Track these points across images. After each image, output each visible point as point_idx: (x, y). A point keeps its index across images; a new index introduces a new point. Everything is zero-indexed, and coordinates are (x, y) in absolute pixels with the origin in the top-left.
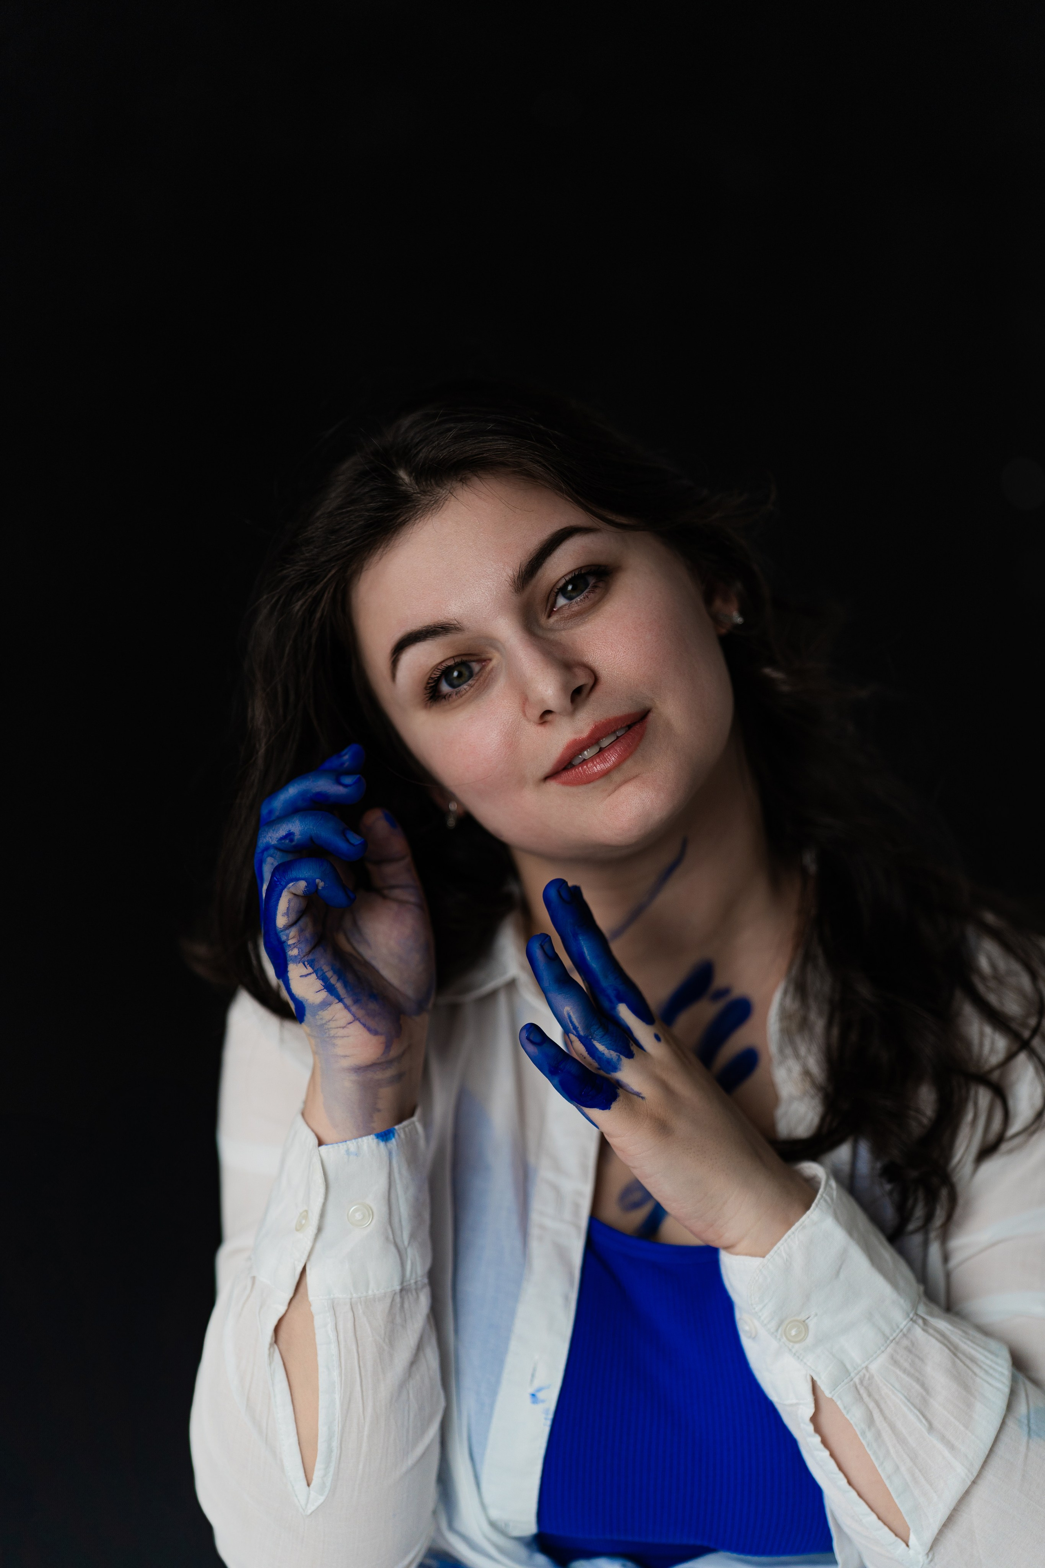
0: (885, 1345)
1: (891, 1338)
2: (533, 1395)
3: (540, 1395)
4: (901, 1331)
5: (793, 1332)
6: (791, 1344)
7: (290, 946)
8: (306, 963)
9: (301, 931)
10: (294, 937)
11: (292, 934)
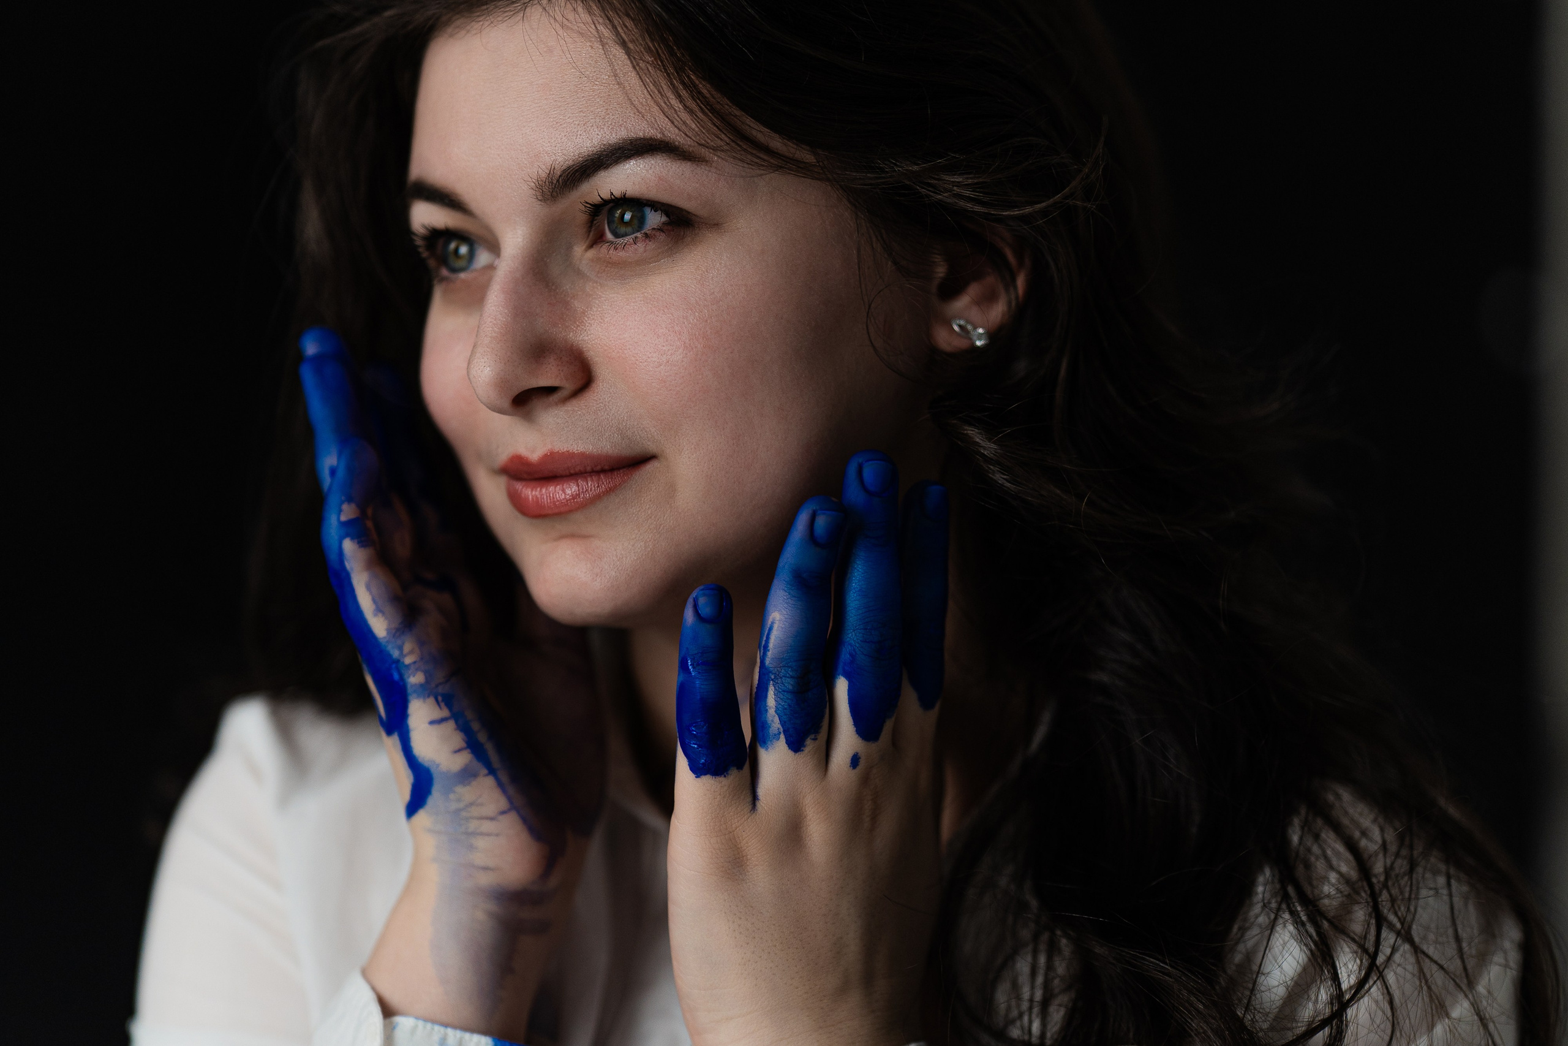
7: (408, 667)
8: (440, 698)
9: (421, 643)
10: (411, 652)
11: (407, 647)
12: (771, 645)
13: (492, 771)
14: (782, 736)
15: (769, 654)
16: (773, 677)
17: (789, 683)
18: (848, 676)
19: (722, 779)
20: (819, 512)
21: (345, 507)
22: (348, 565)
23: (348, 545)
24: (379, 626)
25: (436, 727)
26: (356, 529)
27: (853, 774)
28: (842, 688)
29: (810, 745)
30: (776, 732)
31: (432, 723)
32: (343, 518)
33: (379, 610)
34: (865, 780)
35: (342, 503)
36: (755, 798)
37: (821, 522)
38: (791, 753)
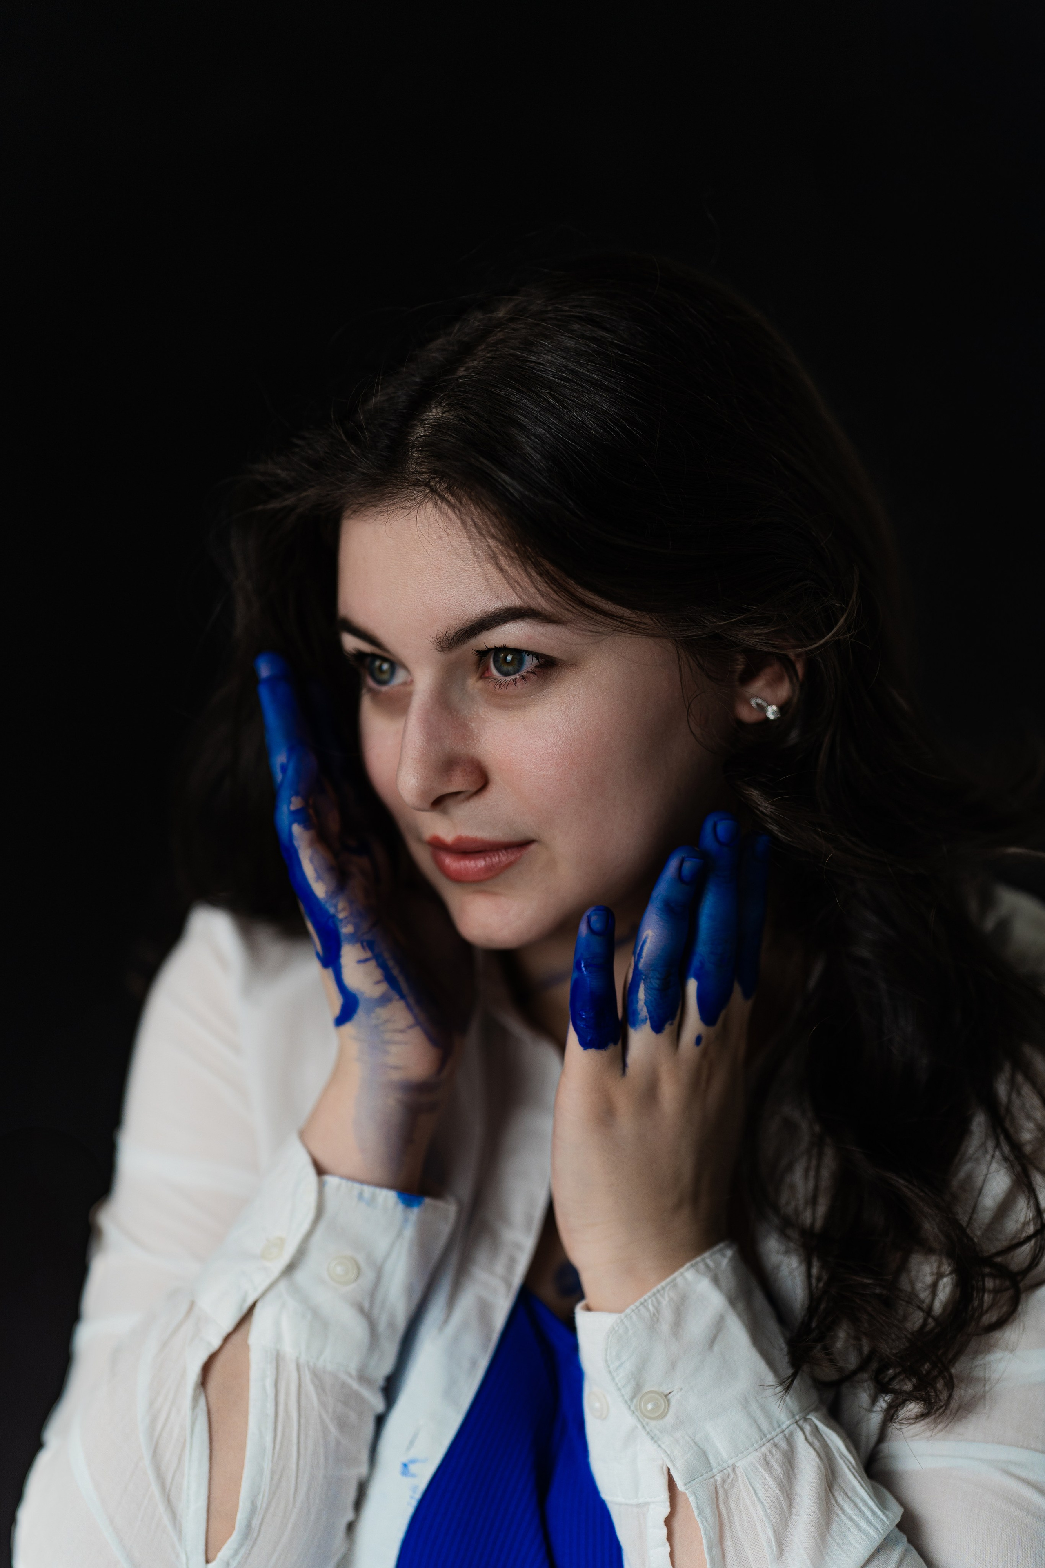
0: (761, 1443)
1: (769, 1437)
2: (405, 1465)
3: (413, 1468)
4: (783, 1432)
5: (650, 1407)
6: (646, 1420)
7: (341, 920)
8: (365, 944)
9: (351, 902)
10: (344, 909)
11: (341, 905)
12: (644, 954)
13: (402, 997)
14: (648, 1022)
15: (642, 961)
16: (644, 977)
17: (655, 983)
18: (698, 978)
19: (602, 1052)
20: (687, 859)
21: (294, 799)
22: (296, 843)
23: (296, 829)
24: (320, 890)
25: (362, 966)
26: (303, 817)
27: (698, 1050)
28: (692, 986)
29: (668, 1028)
30: (644, 1018)
31: (360, 962)
32: (292, 808)
33: (319, 878)
34: (704, 1054)
35: (292, 796)
36: (624, 1065)
37: (688, 866)
38: (653, 1034)
